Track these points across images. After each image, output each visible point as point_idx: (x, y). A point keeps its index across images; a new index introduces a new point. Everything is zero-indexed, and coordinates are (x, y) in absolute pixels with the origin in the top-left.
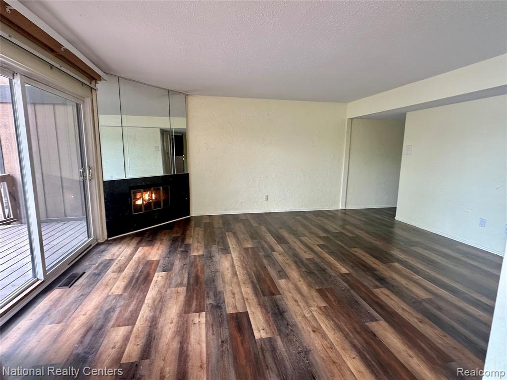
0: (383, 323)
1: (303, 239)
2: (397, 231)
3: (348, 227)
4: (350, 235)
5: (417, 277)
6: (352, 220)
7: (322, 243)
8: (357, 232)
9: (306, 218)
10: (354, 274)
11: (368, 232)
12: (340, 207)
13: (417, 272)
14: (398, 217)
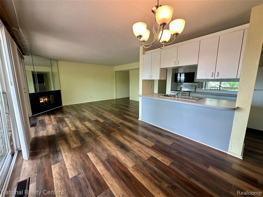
0: (126, 115)
1: (106, 106)
2: (130, 102)
3: (117, 102)
4: (118, 104)
5: (133, 109)
6: (118, 101)
7: (111, 106)
8: (120, 103)
9: (106, 102)
10: (120, 110)
11: (123, 103)
12: (115, 98)
13: (133, 108)
14: (130, 99)
